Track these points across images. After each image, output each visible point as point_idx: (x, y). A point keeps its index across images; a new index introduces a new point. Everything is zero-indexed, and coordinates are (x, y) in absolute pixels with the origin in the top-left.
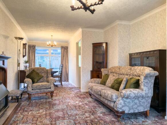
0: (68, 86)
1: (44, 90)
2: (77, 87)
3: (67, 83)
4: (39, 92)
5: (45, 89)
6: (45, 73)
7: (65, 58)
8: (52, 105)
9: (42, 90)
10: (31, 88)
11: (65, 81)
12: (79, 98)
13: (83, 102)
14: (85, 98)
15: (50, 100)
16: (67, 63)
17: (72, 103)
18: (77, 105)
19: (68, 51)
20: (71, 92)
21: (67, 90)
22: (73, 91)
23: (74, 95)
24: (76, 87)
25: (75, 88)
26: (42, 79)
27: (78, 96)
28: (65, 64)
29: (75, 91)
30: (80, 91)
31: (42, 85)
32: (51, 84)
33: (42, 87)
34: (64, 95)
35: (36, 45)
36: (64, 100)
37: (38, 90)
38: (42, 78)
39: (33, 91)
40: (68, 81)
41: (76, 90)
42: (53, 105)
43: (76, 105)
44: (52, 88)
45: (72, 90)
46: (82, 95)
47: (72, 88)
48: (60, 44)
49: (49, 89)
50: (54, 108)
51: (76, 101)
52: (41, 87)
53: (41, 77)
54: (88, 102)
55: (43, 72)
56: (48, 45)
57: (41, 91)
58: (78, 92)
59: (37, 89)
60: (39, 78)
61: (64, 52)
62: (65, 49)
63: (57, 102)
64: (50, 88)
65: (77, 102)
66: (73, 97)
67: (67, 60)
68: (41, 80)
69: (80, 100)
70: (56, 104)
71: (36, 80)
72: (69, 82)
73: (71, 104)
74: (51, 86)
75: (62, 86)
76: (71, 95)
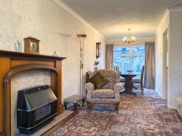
0: (150, 96)
1: (105, 100)
2: (164, 99)
3: (151, 91)
4: (99, 100)
5: (107, 98)
6: (113, 77)
7: (150, 57)
8: (111, 123)
9: (104, 99)
10: (90, 95)
11: (150, 88)
12: (160, 118)
13: (163, 127)
14: (170, 120)
15: (115, 114)
16: (153, 64)
17: (143, 126)
18: (150, 131)
19: (154, 47)
20: (151, 105)
21: (146, 101)
22: (154, 104)
23: (152, 112)
24: (162, 98)
25: (161, 100)
26: (108, 85)
27: (159, 115)
28: (150, 65)
29: (158, 105)
30: (166, 107)
31: (102, 92)
32: (115, 92)
33: (103, 95)
34: (138, 109)
35: (114, 44)
36: (133, 118)
37: (98, 99)
38: (108, 83)
39: (92, 98)
40: (154, 88)
41: (161, 103)
42: (113, 122)
43: (147, 131)
44: (116, 98)
45: (155, 102)
46: (166, 114)
47: (156, 99)
48: (143, 40)
49: (112, 99)
50: (112, 128)
51: (152, 123)
52: (101, 95)
53: (106, 82)
54: (171, 131)
55: (110, 75)
56: (124, 42)
57: (102, 100)
58: (162, 107)
59: (96, 98)
60: (104, 83)
61: (149, 50)
62: (150, 46)
63: (121, 119)
64: (114, 98)
65: (152, 126)
66: (149, 115)
67: (154, 60)
68: (106, 86)
69: (159, 122)
70: (118, 122)
71: (99, 86)
72: (155, 90)
73: (140, 127)
74: (116, 95)
75: (143, 94)
76: (148, 111)
